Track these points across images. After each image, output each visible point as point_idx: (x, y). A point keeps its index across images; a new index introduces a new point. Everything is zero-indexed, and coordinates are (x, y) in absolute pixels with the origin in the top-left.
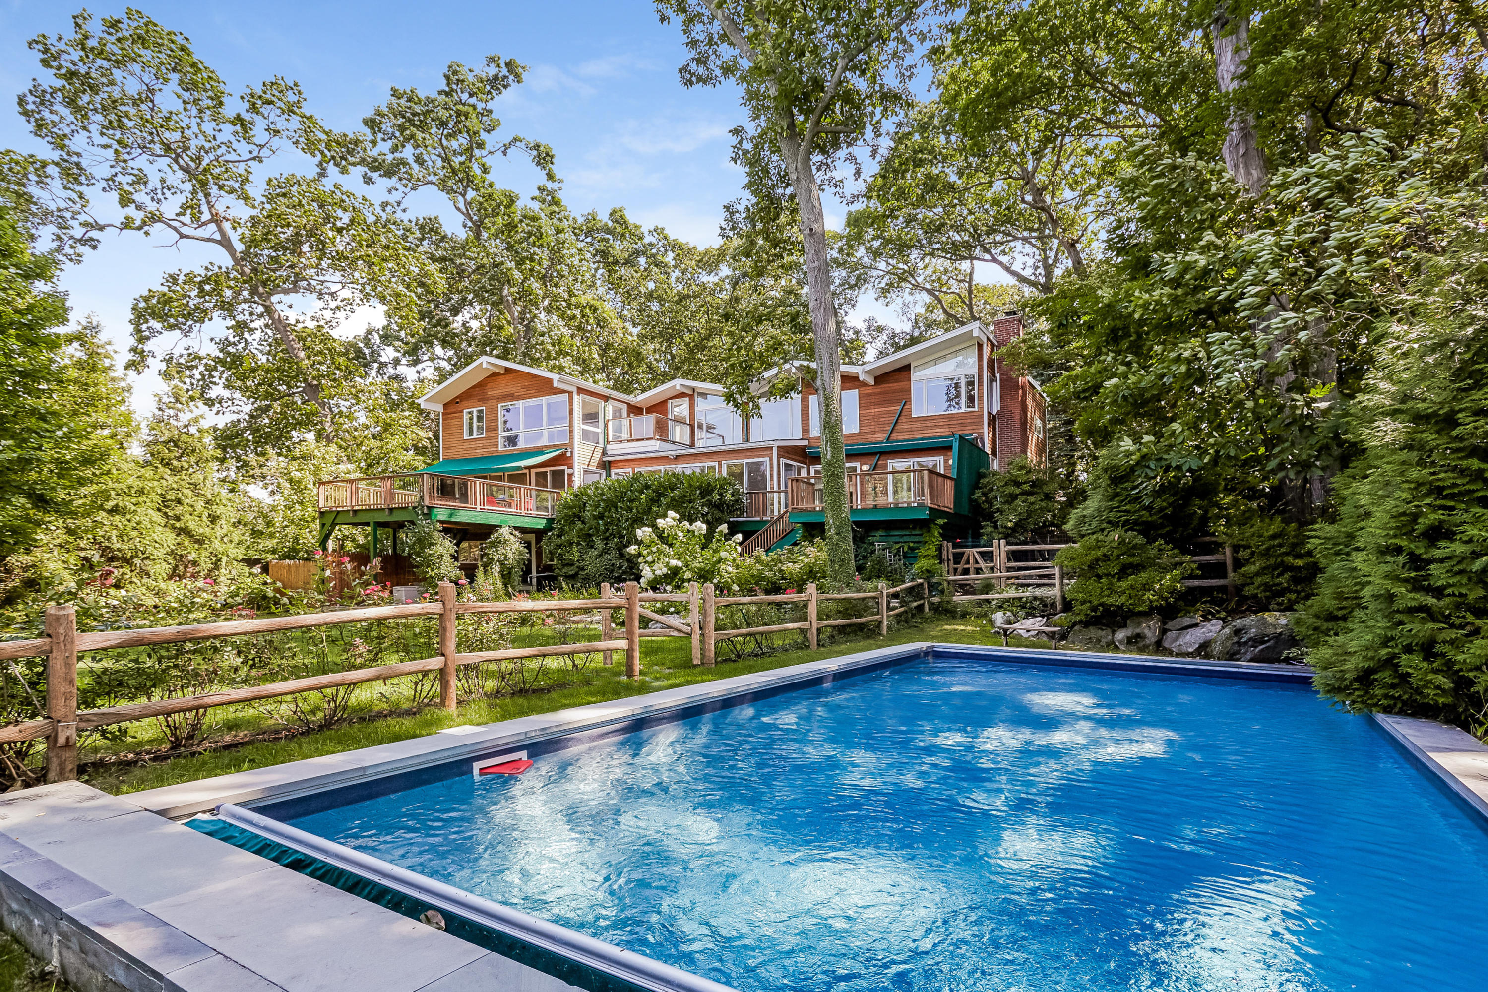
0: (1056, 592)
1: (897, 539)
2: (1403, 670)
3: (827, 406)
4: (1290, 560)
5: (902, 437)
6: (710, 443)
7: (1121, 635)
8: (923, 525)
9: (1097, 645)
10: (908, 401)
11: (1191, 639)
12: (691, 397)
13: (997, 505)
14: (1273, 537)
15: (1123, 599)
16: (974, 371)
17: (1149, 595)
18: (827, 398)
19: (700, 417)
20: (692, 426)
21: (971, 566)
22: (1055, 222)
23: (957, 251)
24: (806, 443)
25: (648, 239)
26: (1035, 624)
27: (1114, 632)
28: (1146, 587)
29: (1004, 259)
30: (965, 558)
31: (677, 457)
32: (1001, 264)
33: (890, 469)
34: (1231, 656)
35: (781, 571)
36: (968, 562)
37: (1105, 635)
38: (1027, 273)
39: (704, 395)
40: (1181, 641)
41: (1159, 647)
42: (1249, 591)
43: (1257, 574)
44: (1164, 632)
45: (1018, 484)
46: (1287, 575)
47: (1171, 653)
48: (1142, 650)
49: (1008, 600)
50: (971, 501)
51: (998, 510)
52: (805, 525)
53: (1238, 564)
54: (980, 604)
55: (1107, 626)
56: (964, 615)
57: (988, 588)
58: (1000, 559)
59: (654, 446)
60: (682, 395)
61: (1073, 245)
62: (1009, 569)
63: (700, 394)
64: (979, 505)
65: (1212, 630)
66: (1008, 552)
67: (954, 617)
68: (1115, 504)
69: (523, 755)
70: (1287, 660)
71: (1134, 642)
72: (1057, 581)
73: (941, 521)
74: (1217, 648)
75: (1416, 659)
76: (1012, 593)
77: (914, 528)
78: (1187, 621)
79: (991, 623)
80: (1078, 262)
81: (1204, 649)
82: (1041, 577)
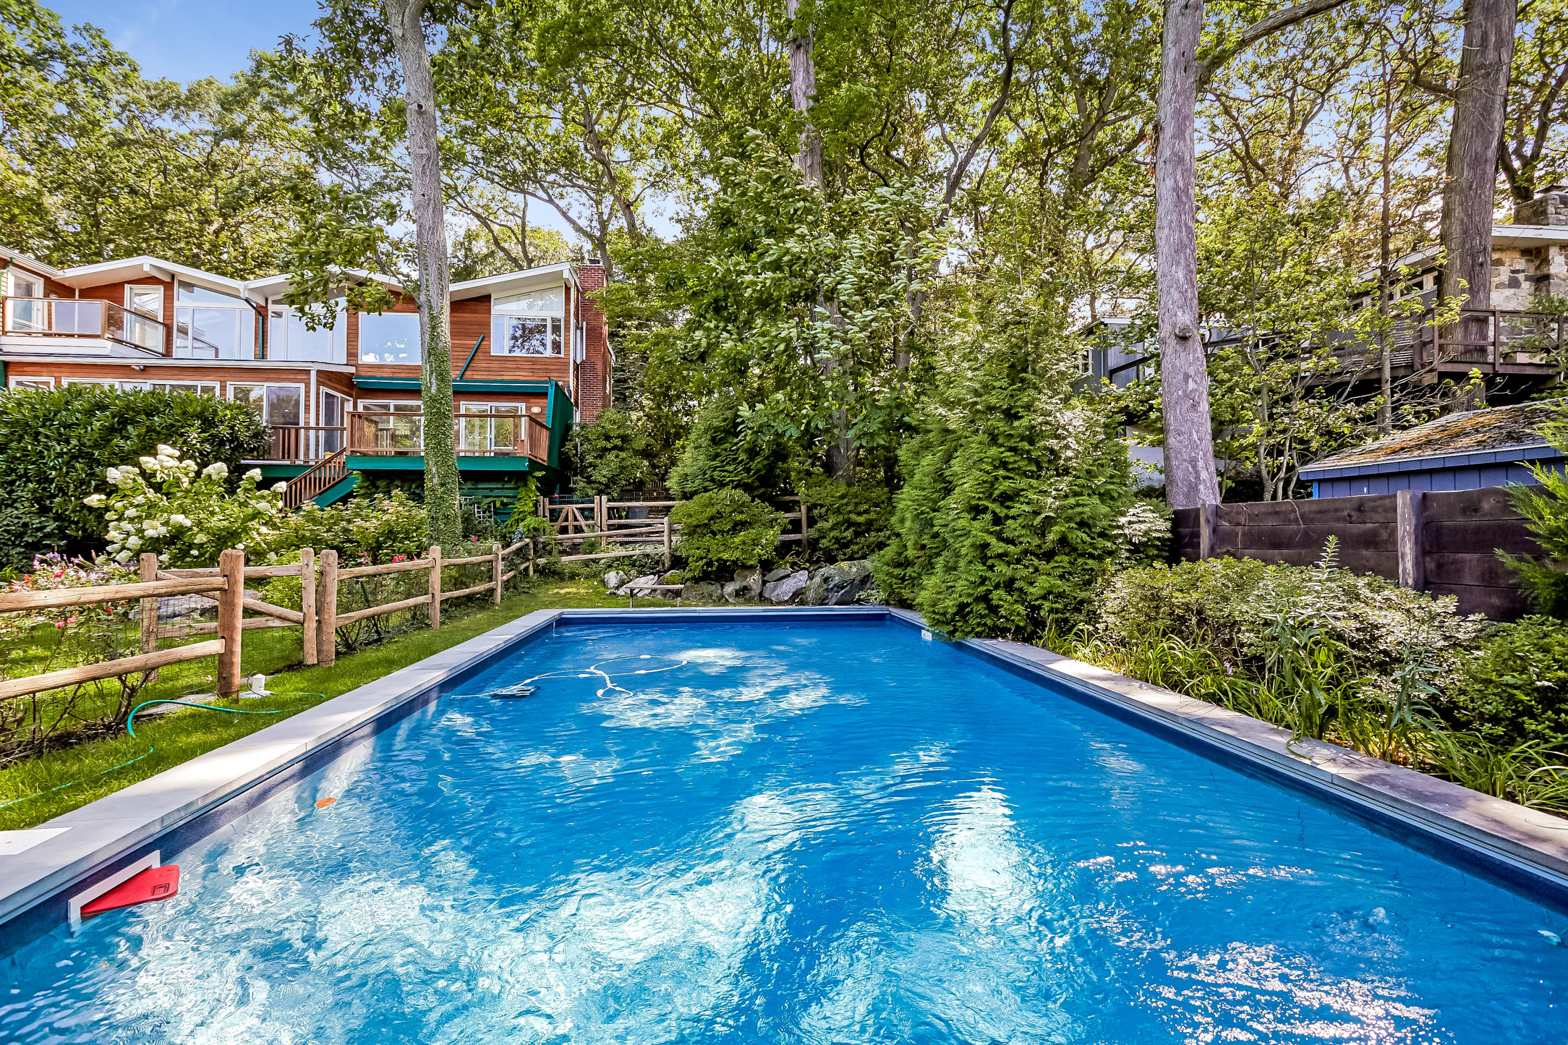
0: (664, 549)
1: (487, 493)
2: (994, 602)
3: (434, 328)
4: (854, 517)
5: (478, 376)
6: (198, 354)
7: (730, 588)
8: (520, 478)
9: (707, 599)
10: (486, 337)
11: (787, 588)
12: (168, 286)
13: (590, 459)
14: (843, 497)
15: (737, 554)
16: (561, 314)
17: (758, 550)
18: (433, 318)
19: (180, 318)
20: (168, 329)
21: (571, 523)
22: (613, 179)
23: (515, 182)
24: (352, 370)
25: (70, 39)
26: (646, 582)
27: (722, 586)
28: (755, 543)
29: (562, 203)
30: (563, 515)
31: (145, 369)
32: (557, 207)
33: (463, 411)
34: (823, 601)
35: (346, 531)
36: (566, 519)
37: (714, 589)
38: (583, 223)
39: (188, 286)
40: (778, 591)
41: (762, 599)
42: (824, 543)
43: (832, 529)
44: (764, 583)
45: (608, 438)
46: (851, 530)
47: (772, 603)
48: (749, 601)
49: (618, 559)
50: (561, 453)
51: (591, 464)
52: (366, 473)
53: (812, 522)
54: (586, 564)
55: (716, 580)
56: (573, 576)
57: (593, 547)
58: (601, 515)
59: (104, 347)
60: (150, 280)
61: (628, 207)
62: (610, 527)
63: (183, 284)
64: (569, 458)
65: (800, 579)
66: (610, 509)
67: (562, 579)
68: (716, 463)
69: (153, 860)
70: (858, 602)
71: (742, 593)
72: (666, 539)
73: (539, 474)
74: (811, 595)
75: (1001, 592)
76: (620, 552)
77: (509, 481)
78: (781, 572)
79: (603, 583)
80: (632, 225)
81: (798, 596)
82: (648, 534)
